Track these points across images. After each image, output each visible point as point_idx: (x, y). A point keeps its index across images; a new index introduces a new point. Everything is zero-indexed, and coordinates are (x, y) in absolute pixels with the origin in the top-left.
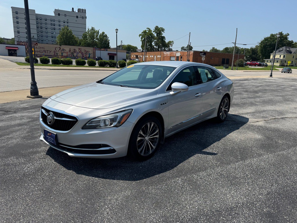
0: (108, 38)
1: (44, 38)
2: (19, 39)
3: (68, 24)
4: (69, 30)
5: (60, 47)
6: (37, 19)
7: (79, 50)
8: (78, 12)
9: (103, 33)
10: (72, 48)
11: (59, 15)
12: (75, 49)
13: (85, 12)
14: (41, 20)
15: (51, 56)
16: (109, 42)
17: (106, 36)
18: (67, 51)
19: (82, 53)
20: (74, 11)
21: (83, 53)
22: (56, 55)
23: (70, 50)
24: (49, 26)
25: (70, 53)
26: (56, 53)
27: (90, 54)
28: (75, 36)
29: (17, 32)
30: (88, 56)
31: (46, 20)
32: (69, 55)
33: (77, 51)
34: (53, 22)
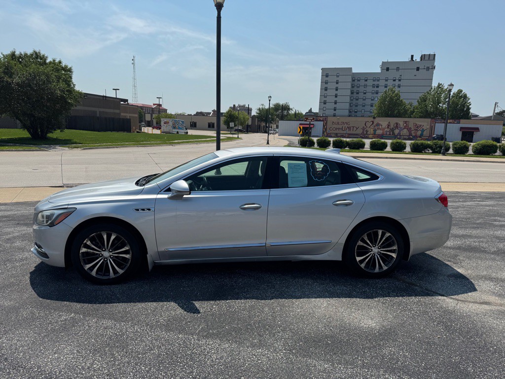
0: (469, 99)
1: (360, 108)
2: (324, 112)
3: (399, 83)
4: (396, 92)
5: (372, 120)
6: (353, 81)
7: (405, 125)
8: (421, 60)
9: (460, 91)
10: (393, 121)
11: (388, 69)
12: (397, 124)
13: (434, 58)
14: (359, 81)
15: (357, 135)
16: (470, 106)
17: (465, 96)
18: (383, 127)
19: (409, 130)
20: (414, 59)
21: (411, 128)
22: (365, 133)
23: (388, 125)
24: (370, 89)
25: (388, 130)
26: (365, 130)
27: (423, 131)
28: (404, 101)
29: (323, 102)
30: (419, 133)
31: (366, 80)
32: (386, 134)
33: (402, 126)
34: (376, 83)
